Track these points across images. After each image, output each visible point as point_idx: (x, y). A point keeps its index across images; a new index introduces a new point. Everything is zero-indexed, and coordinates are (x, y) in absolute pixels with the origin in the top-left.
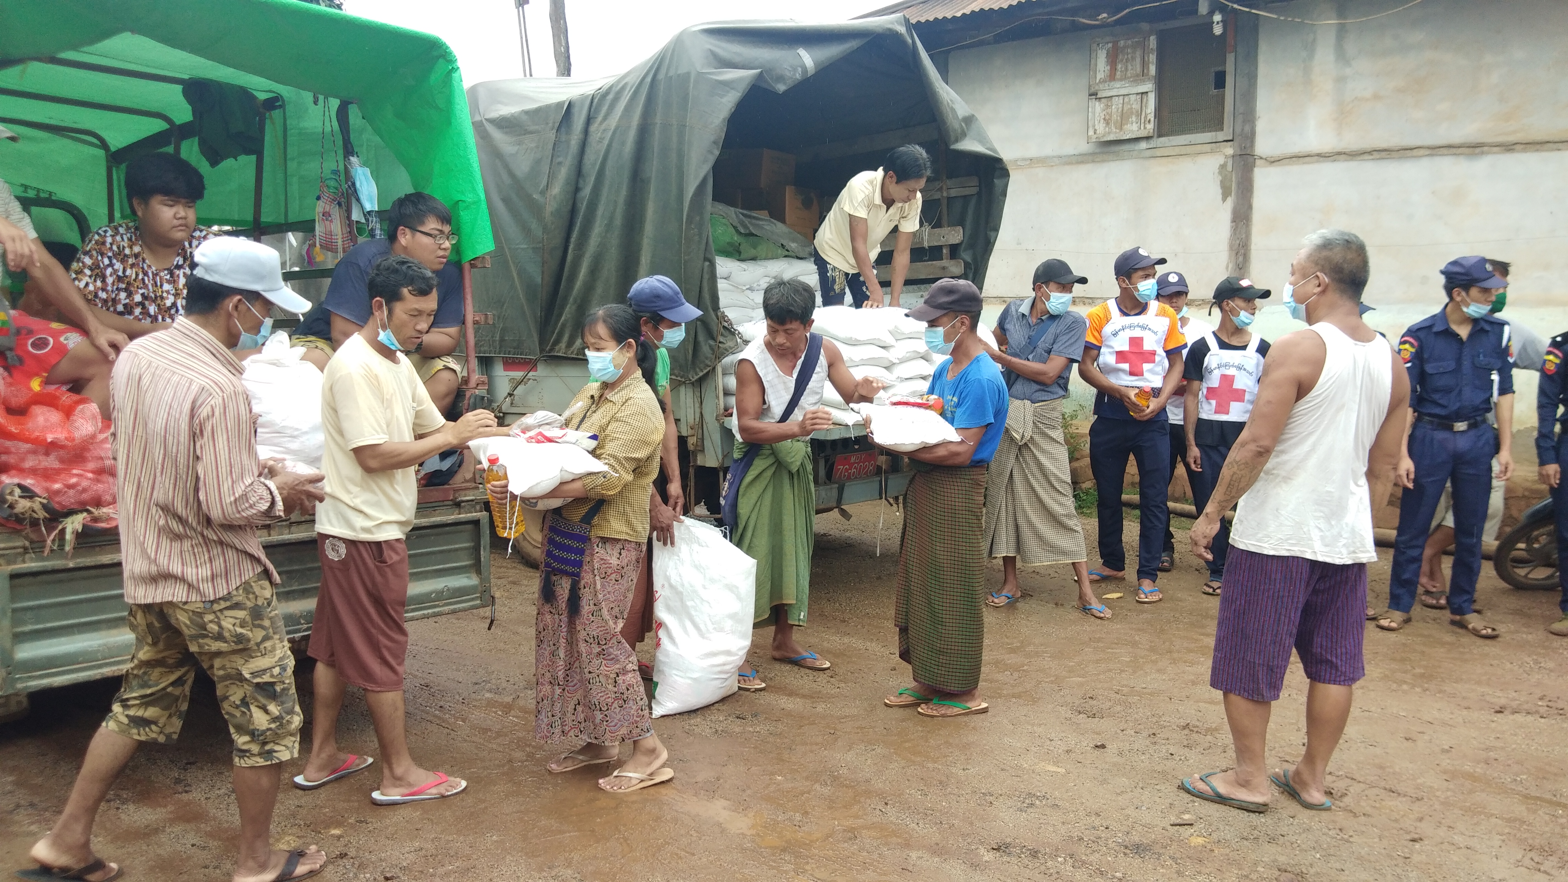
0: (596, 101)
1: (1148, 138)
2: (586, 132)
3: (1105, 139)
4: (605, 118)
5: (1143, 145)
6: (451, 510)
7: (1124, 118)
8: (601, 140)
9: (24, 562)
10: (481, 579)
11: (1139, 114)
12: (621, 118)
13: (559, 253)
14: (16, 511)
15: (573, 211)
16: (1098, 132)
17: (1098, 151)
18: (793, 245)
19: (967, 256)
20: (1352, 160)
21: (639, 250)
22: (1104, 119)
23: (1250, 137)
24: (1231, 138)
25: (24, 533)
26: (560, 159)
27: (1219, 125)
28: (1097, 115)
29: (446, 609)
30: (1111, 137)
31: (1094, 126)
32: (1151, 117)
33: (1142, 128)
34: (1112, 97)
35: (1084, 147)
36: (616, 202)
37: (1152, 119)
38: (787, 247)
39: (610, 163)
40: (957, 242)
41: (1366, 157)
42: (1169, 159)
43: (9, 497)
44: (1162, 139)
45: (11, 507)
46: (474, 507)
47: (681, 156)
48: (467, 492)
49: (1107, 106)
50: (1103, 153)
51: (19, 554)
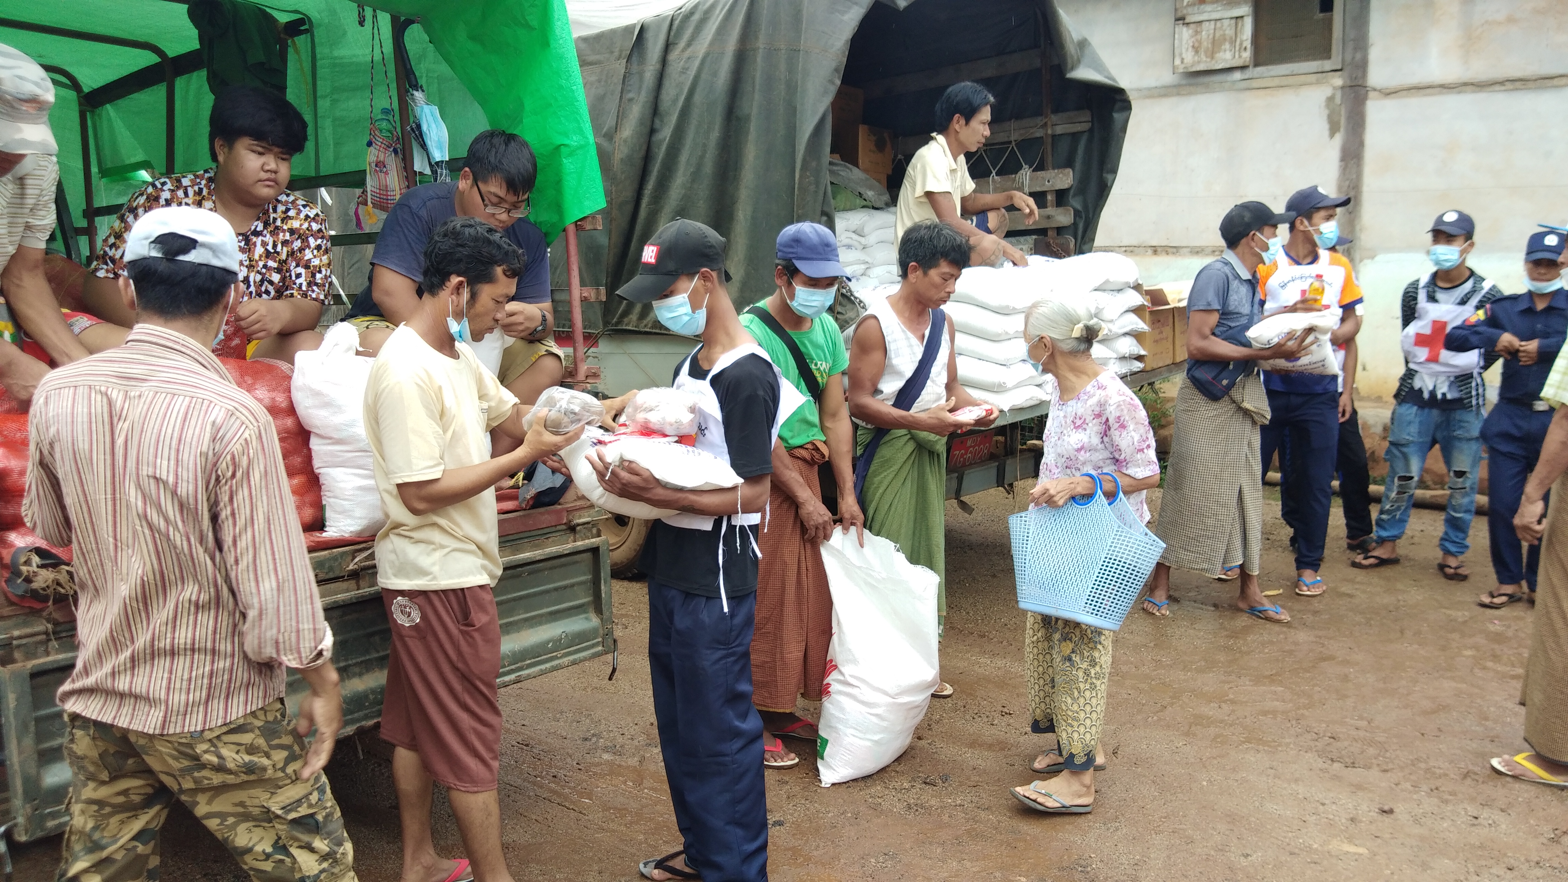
0: (676, 23)
1: (1243, 68)
2: (664, 61)
3: (1194, 69)
4: (689, 44)
5: (1237, 75)
6: (565, 537)
7: (1216, 45)
8: (685, 70)
9: (48, 654)
10: (602, 620)
11: (1233, 42)
12: (712, 44)
13: (629, 208)
14: (34, 585)
15: (648, 158)
16: (1185, 61)
17: (1184, 82)
18: (870, 194)
19: (1077, 203)
20: (1480, 91)
21: (734, 202)
22: (1193, 47)
23: (1362, 66)
24: (1339, 67)
25: (45, 614)
26: (631, 95)
27: (1325, 52)
28: (1184, 42)
29: (566, 660)
30: (1201, 67)
31: (1181, 54)
32: (1248, 44)
33: (1237, 56)
34: (1200, 22)
35: (1167, 77)
36: (705, 145)
37: (1249, 46)
38: (865, 196)
39: (698, 98)
40: (1066, 186)
41: (1497, 87)
42: (1268, 91)
43: (24, 569)
44: (1260, 70)
45: (28, 580)
46: (590, 530)
47: (792, 88)
48: (582, 513)
49: (1197, 33)
50: (1190, 85)
51: (41, 643)
